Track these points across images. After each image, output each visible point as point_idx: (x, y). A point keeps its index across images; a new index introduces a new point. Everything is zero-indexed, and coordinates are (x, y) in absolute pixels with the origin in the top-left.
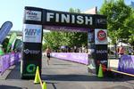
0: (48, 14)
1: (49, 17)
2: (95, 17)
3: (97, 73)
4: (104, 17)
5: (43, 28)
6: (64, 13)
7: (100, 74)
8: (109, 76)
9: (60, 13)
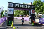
0: (16, 5)
1: (16, 6)
2: (31, 5)
3: (32, 24)
4: (34, 6)
5: (14, 9)
6: (21, 4)
7: (33, 24)
8: (36, 25)
9: (20, 4)
